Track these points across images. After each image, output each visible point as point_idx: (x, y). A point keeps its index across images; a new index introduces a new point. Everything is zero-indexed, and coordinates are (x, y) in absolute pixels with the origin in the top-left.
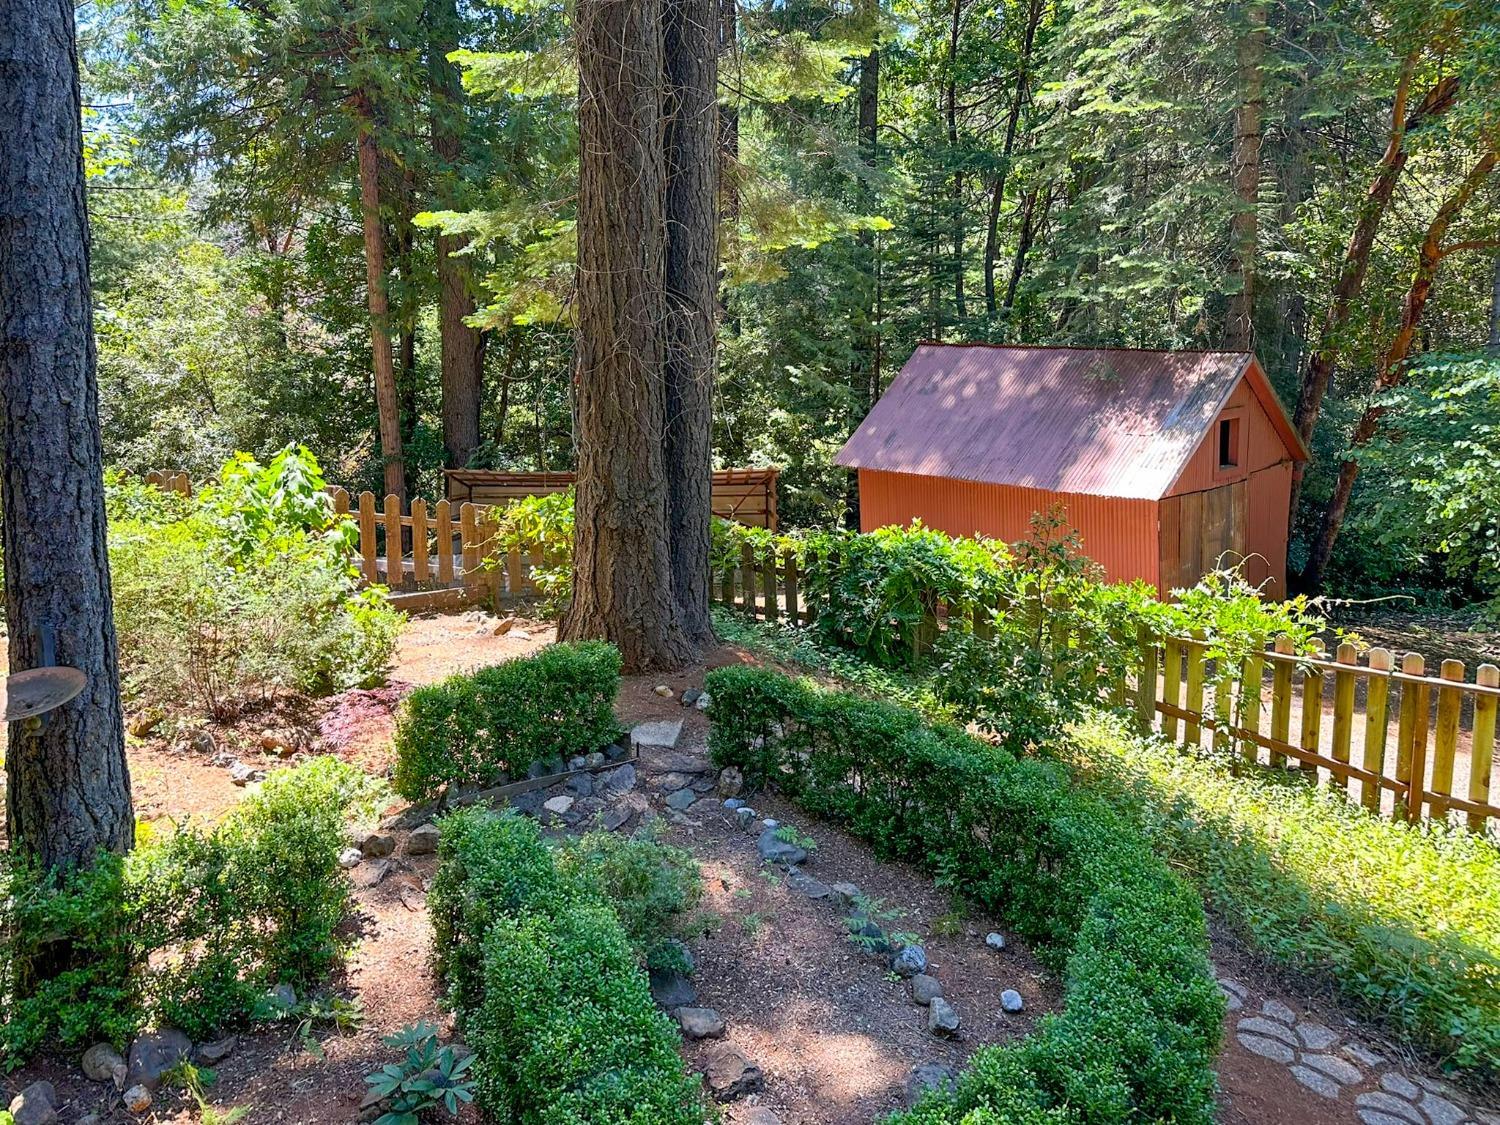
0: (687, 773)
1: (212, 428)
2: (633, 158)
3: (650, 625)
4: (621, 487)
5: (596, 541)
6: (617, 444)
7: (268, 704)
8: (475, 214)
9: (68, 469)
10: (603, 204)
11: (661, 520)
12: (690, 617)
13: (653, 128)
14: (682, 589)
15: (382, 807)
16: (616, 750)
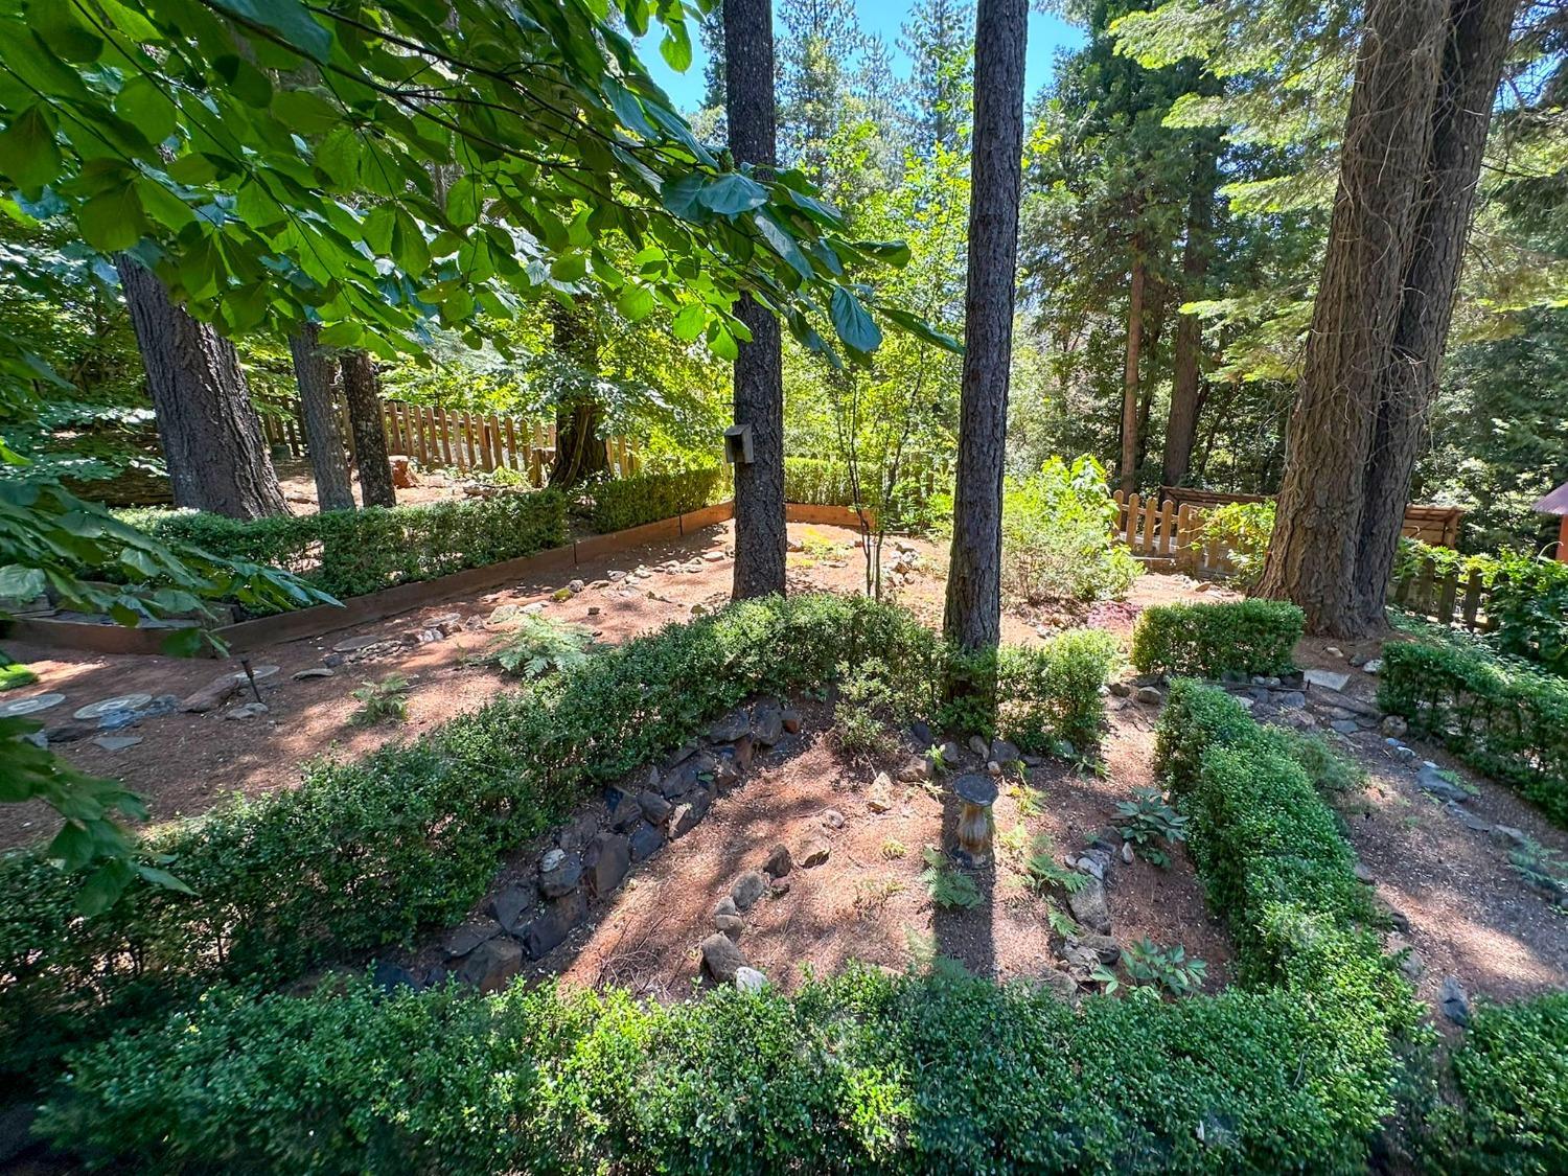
0: (1351, 711)
1: (1024, 453)
2: (1381, 241)
3: (1329, 602)
4: (1320, 498)
5: (1292, 535)
6: (1323, 464)
7: (1057, 601)
8: (1226, 301)
9: (991, 442)
10: (1344, 281)
11: (1354, 524)
12: (1367, 604)
13: (1405, 212)
14: (1363, 581)
15: (1123, 670)
16: (1290, 680)
